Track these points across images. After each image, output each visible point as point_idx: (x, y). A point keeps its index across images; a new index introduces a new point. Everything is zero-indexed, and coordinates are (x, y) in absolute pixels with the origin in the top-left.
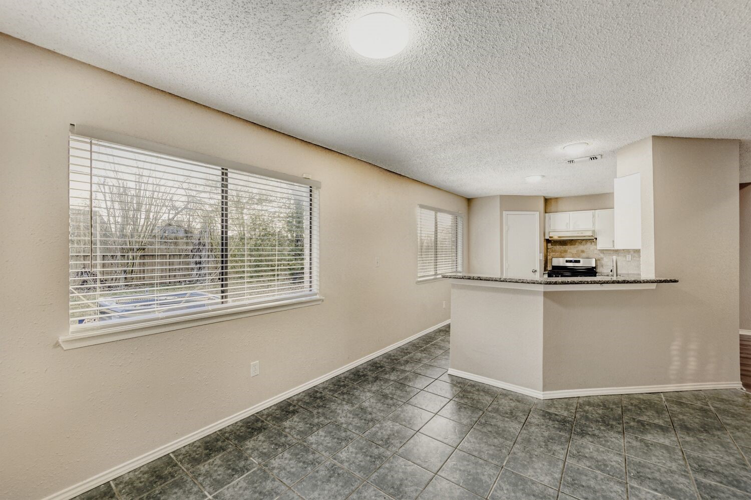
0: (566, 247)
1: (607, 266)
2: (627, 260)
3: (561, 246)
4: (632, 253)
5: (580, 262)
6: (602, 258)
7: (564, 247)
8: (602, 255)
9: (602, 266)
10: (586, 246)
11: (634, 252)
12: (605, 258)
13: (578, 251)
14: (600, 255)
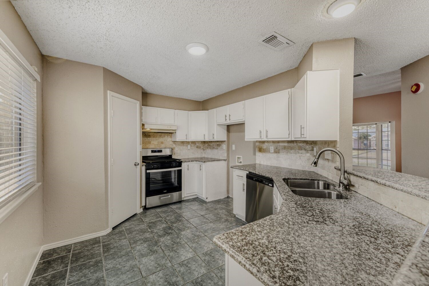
0: (150, 138)
1: (178, 153)
2: (188, 148)
3: (146, 138)
4: (190, 143)
5: (162, 152)
6: (174, 148)
7: (148, 138)
8: (174, 145)
9: (175, 154)
10: (164, 139)
11: (192, 143)
12: (176, 148)
13: (159, 142)
14: (173, 146)
